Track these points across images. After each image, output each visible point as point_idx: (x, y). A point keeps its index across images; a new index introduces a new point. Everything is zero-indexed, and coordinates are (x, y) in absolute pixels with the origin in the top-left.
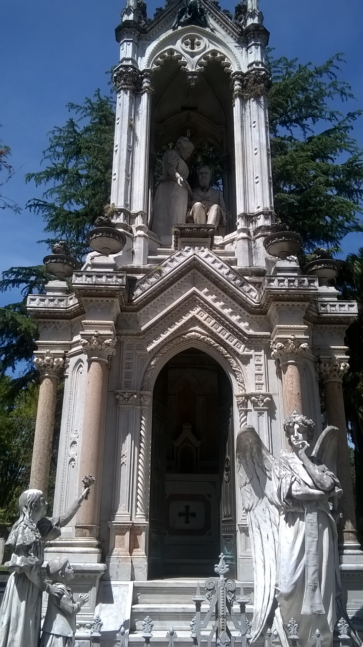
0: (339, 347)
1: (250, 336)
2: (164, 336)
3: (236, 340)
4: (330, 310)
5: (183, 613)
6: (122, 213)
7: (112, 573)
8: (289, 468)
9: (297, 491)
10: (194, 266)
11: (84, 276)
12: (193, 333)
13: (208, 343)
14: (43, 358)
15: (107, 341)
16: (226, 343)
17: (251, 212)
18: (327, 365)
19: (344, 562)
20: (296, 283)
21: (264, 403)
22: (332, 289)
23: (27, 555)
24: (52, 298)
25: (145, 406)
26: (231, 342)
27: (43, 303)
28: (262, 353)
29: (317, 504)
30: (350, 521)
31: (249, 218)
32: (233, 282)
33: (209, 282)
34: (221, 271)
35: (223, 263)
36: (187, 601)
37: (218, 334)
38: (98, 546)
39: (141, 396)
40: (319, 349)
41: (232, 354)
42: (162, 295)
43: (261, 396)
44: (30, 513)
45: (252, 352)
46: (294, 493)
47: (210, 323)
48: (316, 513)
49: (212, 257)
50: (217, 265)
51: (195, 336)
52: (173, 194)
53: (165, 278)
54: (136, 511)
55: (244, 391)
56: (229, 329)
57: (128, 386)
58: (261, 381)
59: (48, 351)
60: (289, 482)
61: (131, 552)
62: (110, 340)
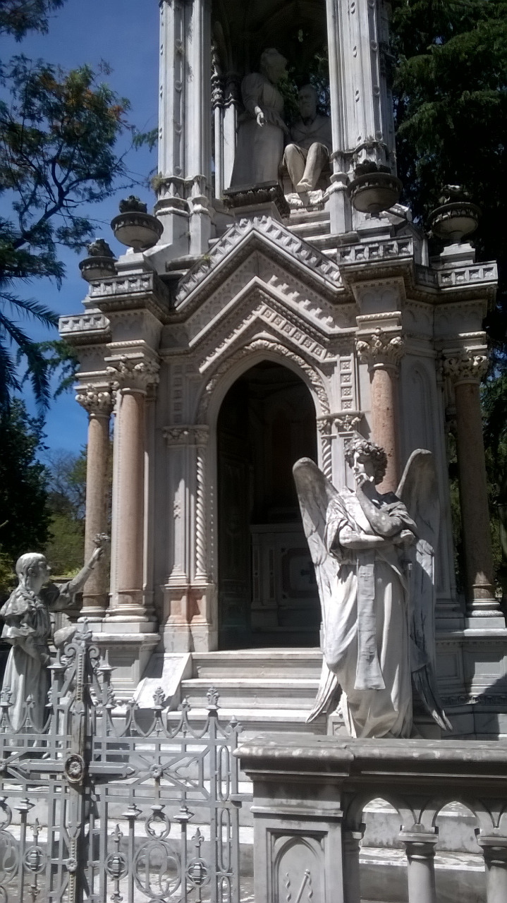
0: (472, 334)
1: (332, 337)
2: (219, 351)
3: (314, 344)
4: (456, 280)
5: (239, 688)
6: (172, 184)
7: (167, 643)
8: (342, 510)
9: (345, 538)
10: (255, 247)
11: (102, 285)
12: (259, 342)
13: (279, 352)
14: (85, 394)
15: (138, 367)
16: (301, 350)
17: (350, 147)
18: (454, 362)
19: (471, 626)
20: (381, 252)
21: (352, 425)
22: (467, 248)
23: (19, 626)
24: (86, 317)
25: (201, 443)
26: (308, 347)
27: (78, 325)
28: (351, 357)
29: (376, 554)
30: (482, 573)
31: (346, 157)
32: (306, 262)
33: (277, 267)
34: (289, 249)
35: (292, 236)
36: (255, 675)
37: (290, 339)
38: (146, 614)
39: (195, 431)
40: (442, 340)
41: (311, 363)
42: (216, 294)
43: (347, 416)
44: (26, 580)
45: (336, 358)
46: (342, 541)
47: (279, 325)
48: (373, 565)
49: (277, 229)
50: (285, 240)
51: (261, 345)
52: (256, 139)
53: (215, 271)
54: (196, 572)
55: (327, 412)
56: (305, 330)
57: (178, 420)
58: (349, 396)
59: (89, 385)
60: (336, 527)
61: (189, 619)
62: (142, 364)
